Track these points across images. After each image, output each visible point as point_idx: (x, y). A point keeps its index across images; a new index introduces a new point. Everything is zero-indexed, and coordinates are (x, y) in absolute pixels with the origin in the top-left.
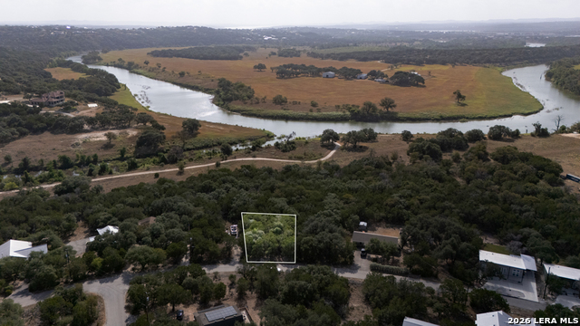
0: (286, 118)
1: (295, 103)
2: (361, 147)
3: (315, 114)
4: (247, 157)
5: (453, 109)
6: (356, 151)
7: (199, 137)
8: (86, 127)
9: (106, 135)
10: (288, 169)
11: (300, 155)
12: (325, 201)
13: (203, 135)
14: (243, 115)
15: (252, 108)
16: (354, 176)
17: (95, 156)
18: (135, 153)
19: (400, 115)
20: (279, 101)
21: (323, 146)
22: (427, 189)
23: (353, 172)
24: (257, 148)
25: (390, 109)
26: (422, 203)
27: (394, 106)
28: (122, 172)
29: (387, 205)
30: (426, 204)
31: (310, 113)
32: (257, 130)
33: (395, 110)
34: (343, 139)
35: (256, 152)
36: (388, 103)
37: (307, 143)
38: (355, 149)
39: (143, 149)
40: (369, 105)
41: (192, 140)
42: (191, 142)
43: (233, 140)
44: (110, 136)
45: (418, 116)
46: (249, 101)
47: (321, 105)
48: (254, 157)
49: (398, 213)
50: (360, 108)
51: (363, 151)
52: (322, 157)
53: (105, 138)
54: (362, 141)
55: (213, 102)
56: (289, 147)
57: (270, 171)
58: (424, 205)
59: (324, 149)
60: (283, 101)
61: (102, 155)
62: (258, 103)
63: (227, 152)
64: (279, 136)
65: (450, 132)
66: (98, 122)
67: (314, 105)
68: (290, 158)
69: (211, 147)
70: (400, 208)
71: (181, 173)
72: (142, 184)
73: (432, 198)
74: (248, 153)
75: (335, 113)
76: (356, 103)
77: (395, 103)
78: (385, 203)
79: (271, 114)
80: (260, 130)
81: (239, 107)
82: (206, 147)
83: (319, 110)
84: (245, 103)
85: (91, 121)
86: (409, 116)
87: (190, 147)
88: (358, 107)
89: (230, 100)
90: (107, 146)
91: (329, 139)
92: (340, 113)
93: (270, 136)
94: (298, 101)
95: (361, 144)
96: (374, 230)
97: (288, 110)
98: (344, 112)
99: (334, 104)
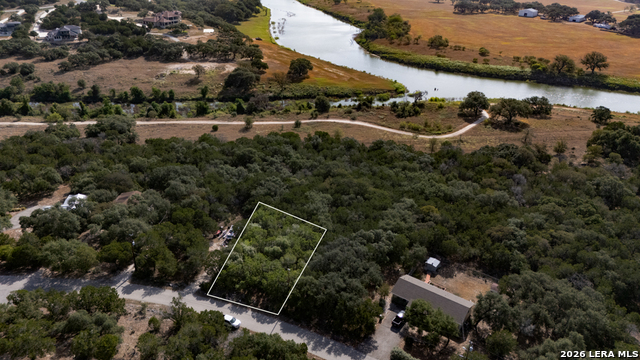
0: (437, 68)
1: (457, 48)
2: (517, 124)
3: (479, 66)
4: (344, 118)
6: (507, 129)
7: (305, 83)
8: (185, 55)
9: (194, 68)
11: (416, 125)
13: (314, 80)
14: (382, 58)
15: (397, 50)
16: (470, 173)
17: (171, 92)
18: (220, 93)
19: (610, 80)
20: (437, 44)
21: (461, 115)
22: (579, 220)
24: (364, 107)
26: (553, 244)
27: (605, 66)
28: (189, 117)
30: (560, 249)
31: (472, 65)
32: (386, 80)
33: (605, 72)
34: (494, 108)
35: (360, 113)
36: (595, 61)
37: (441, 107)
38: (510, 126)
39: (232, 89)
40: (564, 62)
41: (293, 86)
42: (296, 88)
43: (346, 91)
44: (198, 70)
46: (396, 41)
47: (493, 53)
48: (353, 119)
49: (501, 256)
50: (548, 64)
51: (518, 131)
52: (450, 132)
53: (193, 72)
54: (521, 115)
55: (355, 39)
58: (557, 248)
59: (461, 120)
60: (441, 45)
61: (179, 91)
62: (407, 44)
63: (323, 108)
64: (411, 92)
66: (202, 52)
67: (483, 53)
68: (402, 128)
70: (510, 247)
71: (246, 129)
73: (579, 239)
74: (348, 113)
75: (508, 68)
76: (545, 57)
77: (608, 61)
78: (487, 232)
79: (418, 60)
80: (391, 81)
81: (382, 47)
83: (486, 62)
84: (392, 43)
85: (190, 49)
86: (625, 83)
87: (288, 94)
88: (547, 62)
89: (374, 37)
90: (193, 82)
91: (472, 107)
92: (517, 69)
93: (399, 91)
94: (462, 45)
95: (519, 119)
96: (449, 275)
97: (444, 57)
98: (522, 67)
99: (512, 55)
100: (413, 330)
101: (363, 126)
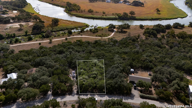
0: (93, 18)
1: (96, 12)
2: (124, 31)
3: (104, 17)
4: (78, 35)
5: (156, 15)
6: (122, 33)
7: (59, 26)
8: (11, 21)
9: (19, 25)
10: (96, 42)
11: (100, 35)
12: (115, 59)
13: (61, 25)
14: (76, 17)
15: (80, 14)
16: (124, 46)
17: (14, 34)
18: (32, 33)
19: (137, 18)
20: (90, 11)
21: (109, 31)
22: (157, 52)
23: (124, 43)
24: (82, 31)
25: (133, 15)
26: (156, 59)
27: (135, 14)
28: (26, 42)
29: (141, 60)
30: (159, 60)
31: (103, 17)
32: (82, 23)
33: (135, 16)
34: (117, 28)
35: (82, 33)
36: (132, 13)
37: (102, 29)
38: (122, 32)
39: (35, 31)
40: (125, 14)
41: (56, 27)
42: (56, 28)
43: (73, 27)
44: (21, 25)
45: (143, 18)
46: (78, 11)
47: (106, 13)
48: (82, 35)
49: (147, 65)
50: (122, 15)
51: (125, 33)
52: (109, 36)
53: (19, 26)
54: (125, 29)
55: (65, 11)
56: (95, 31)
57: (89, 43)
58: (157, 60)
59: (110, 32)
60: (92, 11)
61: (17, 33)
62: (82, 12)
63: (70, 33)
64: (91, 26)
65: (159, 26)
66: (17, 19)
67: (104, 13)
68: (96, 36)
69: (63, 30)
70: (147, 62)
71: (50, 42)
72: (32, 49)
73: (160, 57)
74: (79, 33)
75: (112, 17)
76: (120, 13)
77: (135, 13)
78: (140, 60)
79: (87, 16)
80: (83, 23)
81: (75, 13)
82: (62, 30)
83: (106, 15)
84: (77, 12)
85: (13, 19)
86: (140, 18)
87: (55, 30)
88: (121, 14)
89: (71, 11)
90: (20, 30)
91: (111, 28)
92: (114, 17)
93: (87, 26)
94: (98, 11)
96: (137, 73)
97: (94, 15)
98: (116, 16)
99: (111, 13)
100: (139, 88)
101: (85, 37)
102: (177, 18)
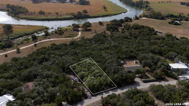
0: (49, 20)
1: (49, 13)
3: (60, 17)
4: (46, 39)
7: (14, 32)
11: (69, 36)
14: (27, 20)
15: (31, 17)
19: (90, 16)
20: (42, 13)
21: (74, 30)
22: (131, 43)
24: (47, 34)
25: (86, 14)
27: (88, 12)
31: (58, 17)
33: (88, 14)
35: (48, 37)
36: (85, 12)
37: (67, 30)
38: (87, 30)
40: (79, 13)
41: (11, 34)
45: (96, 15)
47: (60, 14)
48: (49, 39)
50: (76, 14)
51: (91, 31)
52: (78, 35)
56: (60, 32)
62: (32, 14)
64: (51, 28)
67: (57, 14)
68: (65, 37)
71: (18, 52)
73: (136, 47)
74: (45, 37)
75: (67, 16)
76: (74, 12)
77: (88, 11)
79: (41, 19)
81: (24, 16)
83: (61, 16)
84: (26, 15)
86: (93, 16)
87: (12, 37)
92: (69, 16)
93: (47, 28)
94: (50, 12)
95: (89, 28)
97: (48, 16)
98: (71, 16)
99: (65, 13)
100: (137, 75)
101: (55, 40)
102: (121, 13)
